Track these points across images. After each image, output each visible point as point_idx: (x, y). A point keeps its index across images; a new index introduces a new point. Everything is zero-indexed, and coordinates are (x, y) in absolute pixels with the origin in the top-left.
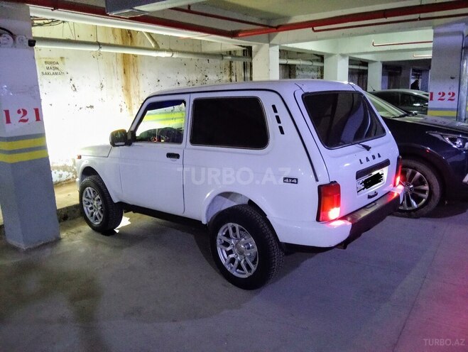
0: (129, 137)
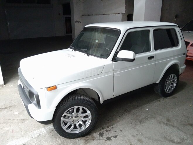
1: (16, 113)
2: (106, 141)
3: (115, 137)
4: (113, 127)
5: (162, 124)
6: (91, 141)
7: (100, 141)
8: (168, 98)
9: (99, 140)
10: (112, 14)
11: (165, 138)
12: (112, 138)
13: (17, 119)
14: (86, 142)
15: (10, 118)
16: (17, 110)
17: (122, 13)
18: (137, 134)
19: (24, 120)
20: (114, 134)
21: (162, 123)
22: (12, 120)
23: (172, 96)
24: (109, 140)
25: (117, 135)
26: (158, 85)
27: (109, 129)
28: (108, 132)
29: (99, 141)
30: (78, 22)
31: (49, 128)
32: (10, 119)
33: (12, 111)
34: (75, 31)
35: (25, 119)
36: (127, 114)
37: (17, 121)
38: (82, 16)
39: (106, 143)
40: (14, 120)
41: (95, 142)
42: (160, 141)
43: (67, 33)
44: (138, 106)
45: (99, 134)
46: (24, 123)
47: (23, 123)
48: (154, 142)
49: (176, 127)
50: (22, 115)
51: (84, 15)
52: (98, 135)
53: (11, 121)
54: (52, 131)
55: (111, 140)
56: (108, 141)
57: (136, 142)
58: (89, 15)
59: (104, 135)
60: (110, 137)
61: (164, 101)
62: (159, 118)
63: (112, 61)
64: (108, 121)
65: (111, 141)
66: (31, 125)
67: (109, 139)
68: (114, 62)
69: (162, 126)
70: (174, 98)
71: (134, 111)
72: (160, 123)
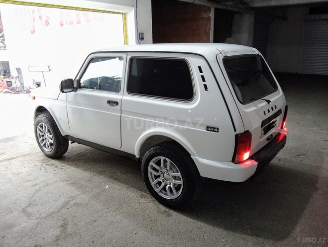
0: (75, 85)
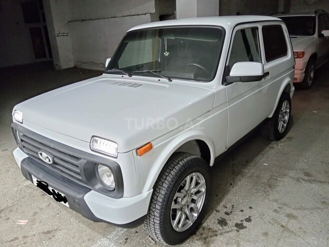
1: (23, 222)
2: (238, 231)
3: (249, 220)
4: (233, 206)
5: (304, 183)
6: (213, 238)
7: (229, 234)
8: (281, 140)
9: (225, 232)
10: (131, 16)
11: (323, 202)
12: (245, 223)
13: (32, 233)
14: (205, 243)
15: (15, 236)
16: (20, 216)
17: (150, 14)
18: (279, 208)
19: (49, 232)
20: (242, 216)
21: (301, 181)
22: (20, 239)
23: (286, 137)
24: (241, 228)
25: (250, 217)
26: (270, 122)
27: (230, 210)
28: (231, 216)
29: (225, 234)
30: (62, 35)
31: (116, 235)
32: (16, 239)
33: (10, 220)
34: (58, 52)
35: (50, 229)
36: (239, 177)
37: (35, 239)
38: (69, 22)
39: (241, 236)
40: (25, 237)
41: (221, 239)
42: (319, 208)
43: (36, 58)
44: (247, 162)
45: (218, 222)
46: (53, 239)
47: (50, 238)
48: (312, 213)
49: (326, 182)
50: (37, 224)
51: (71, 21)
52: (219, 225)
53: (22, 242)
54: (126, 239)
55: (246, 227)
56: (242, 231)
57: (287, 220)
58: (82, 21)
59: (228, 222)
60: (240, 222)
61: (279, 147)
62: (292, 174)
63: (222, 84)
64: (217, 196)
65: (247, 229)
66: (73, 238)
67: (239, 226)
68: (226, 85)
69: (305, 185)
70: (290, 138)
71: (246, 171)
72: (298, 180)
